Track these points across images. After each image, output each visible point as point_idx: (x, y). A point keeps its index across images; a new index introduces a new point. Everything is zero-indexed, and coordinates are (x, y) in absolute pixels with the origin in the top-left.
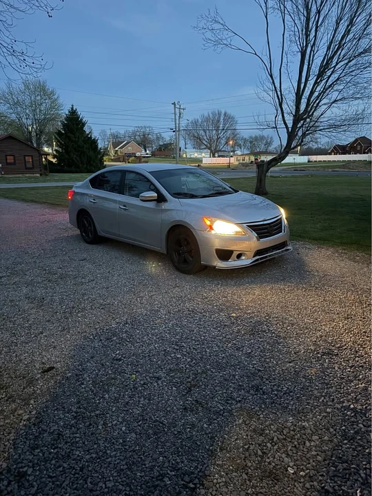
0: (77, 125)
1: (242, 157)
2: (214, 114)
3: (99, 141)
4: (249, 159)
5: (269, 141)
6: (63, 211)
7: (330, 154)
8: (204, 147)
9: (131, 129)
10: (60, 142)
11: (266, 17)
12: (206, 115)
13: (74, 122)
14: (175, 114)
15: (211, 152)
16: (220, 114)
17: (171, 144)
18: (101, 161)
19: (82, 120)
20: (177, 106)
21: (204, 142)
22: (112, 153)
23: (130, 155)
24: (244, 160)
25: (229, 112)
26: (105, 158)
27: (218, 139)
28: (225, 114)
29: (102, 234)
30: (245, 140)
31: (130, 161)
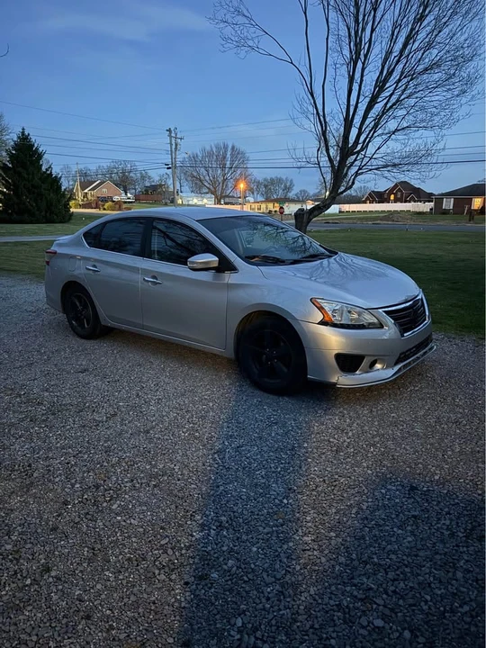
0: (32, 156)
1: (257, 204)
2: (218, 147)
3: (62, 180)
4: (267, 208)
5: (288, 184)
6: (23, 280)
7: (365, 202)
8: (205, 190)
9: (105, 164)
10: (6, 181)
11: (305, 13)
12: (208, 148)
13: (26, 153)
14: (171, 144)
15: (216, 197)
16: (226, 147)
17: (161, 186)
18: (67, 207)
19: (37, 149)
20: (173, 135)
21: (206, 184)
22: (80, 196)
23: (105, 200)
24: (259, 209)
25: (237, 145)
26: (71, 203)
27: (224, 180)
28: (233, 148)
29: (111, 323)
30: (259, 183)
31: (106, 207)
